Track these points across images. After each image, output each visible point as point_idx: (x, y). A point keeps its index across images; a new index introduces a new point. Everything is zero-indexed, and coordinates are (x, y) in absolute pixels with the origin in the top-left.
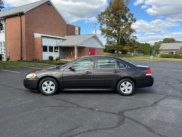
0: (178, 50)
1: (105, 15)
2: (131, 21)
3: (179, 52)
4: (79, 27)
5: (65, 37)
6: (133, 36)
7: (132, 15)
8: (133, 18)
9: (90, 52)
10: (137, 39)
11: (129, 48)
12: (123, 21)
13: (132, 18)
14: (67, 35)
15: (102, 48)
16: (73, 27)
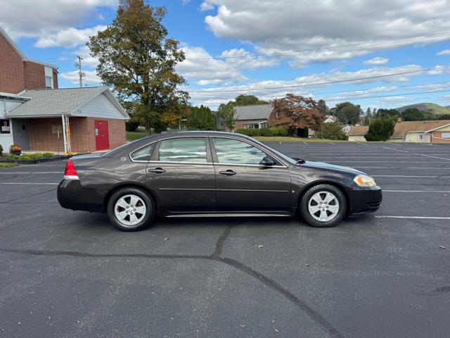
0: (266, 119)
1: (108, 40)
2: (173, 58)
3: (268, 124)
4: (53, 69)
5: (21, 93)
6: (181, 92)
7: (175, 44)
8: (178, 51)
9: (97, 130)
10: (190, 98)
11: (176, 117)
12: (154, 55)
13: (174, 51)
14: (27, 87)
15: (123, 118)
16: (40, 69)
